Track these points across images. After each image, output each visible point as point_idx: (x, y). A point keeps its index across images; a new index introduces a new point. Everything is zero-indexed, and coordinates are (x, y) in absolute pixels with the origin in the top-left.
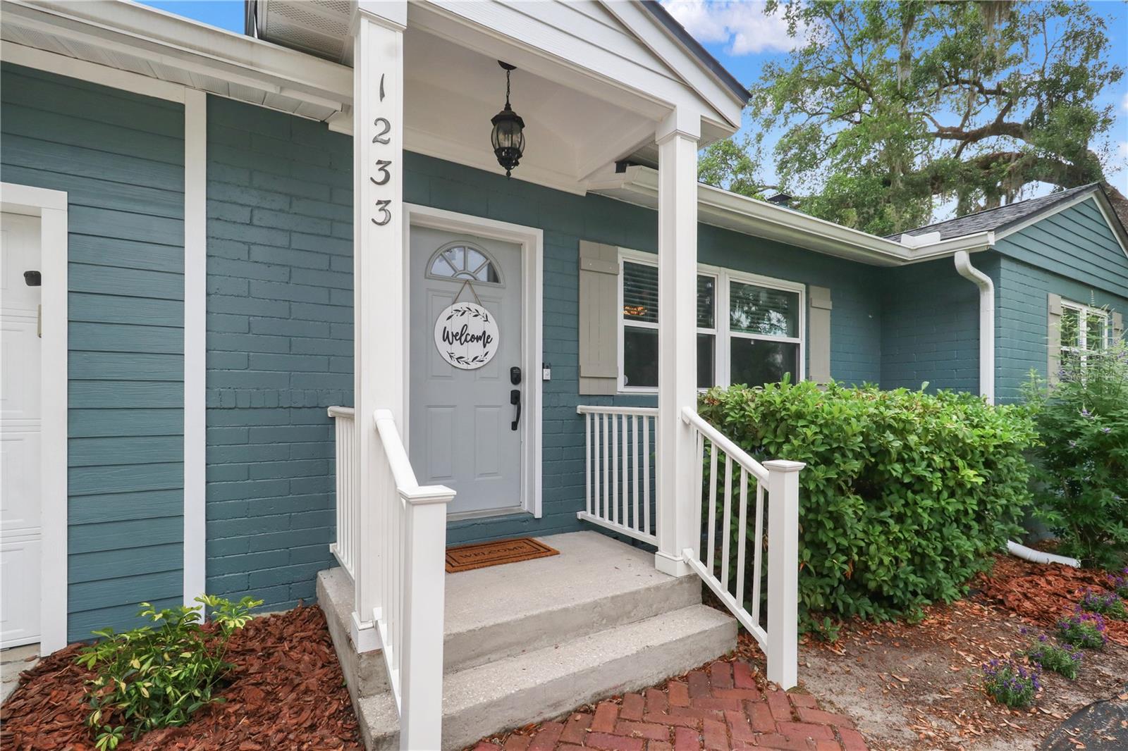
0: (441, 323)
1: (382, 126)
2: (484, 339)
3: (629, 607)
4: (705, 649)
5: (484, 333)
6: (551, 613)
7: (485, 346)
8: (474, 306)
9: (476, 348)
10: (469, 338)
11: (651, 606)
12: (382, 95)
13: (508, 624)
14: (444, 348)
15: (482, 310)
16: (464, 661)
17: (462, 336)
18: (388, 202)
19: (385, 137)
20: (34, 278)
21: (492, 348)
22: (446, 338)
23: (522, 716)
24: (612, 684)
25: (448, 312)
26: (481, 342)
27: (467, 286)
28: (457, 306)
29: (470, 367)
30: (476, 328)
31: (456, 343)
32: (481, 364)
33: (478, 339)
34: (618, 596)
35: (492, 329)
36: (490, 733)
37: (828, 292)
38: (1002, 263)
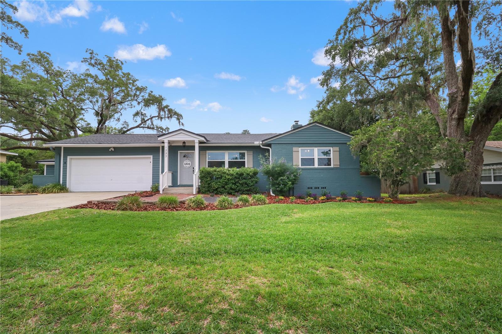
0: (184, 163)
2: (189, 164)
3: (188, 189)
11: (191, 189)
12: (166, 147)
13: (179, 189)
14: (184, 165)
15: (189, 161)
16: (171, 190)
18: (166, 155)
19: (166, 150)
20: (151, 162)
23: (173, 193)
24: (182, 193)
27: (187, 158)
28: (186, 161)
29: (188, 167)
35: (190, 163)
36: (170, 193)
37: (252, 151)
38: (272, 145)
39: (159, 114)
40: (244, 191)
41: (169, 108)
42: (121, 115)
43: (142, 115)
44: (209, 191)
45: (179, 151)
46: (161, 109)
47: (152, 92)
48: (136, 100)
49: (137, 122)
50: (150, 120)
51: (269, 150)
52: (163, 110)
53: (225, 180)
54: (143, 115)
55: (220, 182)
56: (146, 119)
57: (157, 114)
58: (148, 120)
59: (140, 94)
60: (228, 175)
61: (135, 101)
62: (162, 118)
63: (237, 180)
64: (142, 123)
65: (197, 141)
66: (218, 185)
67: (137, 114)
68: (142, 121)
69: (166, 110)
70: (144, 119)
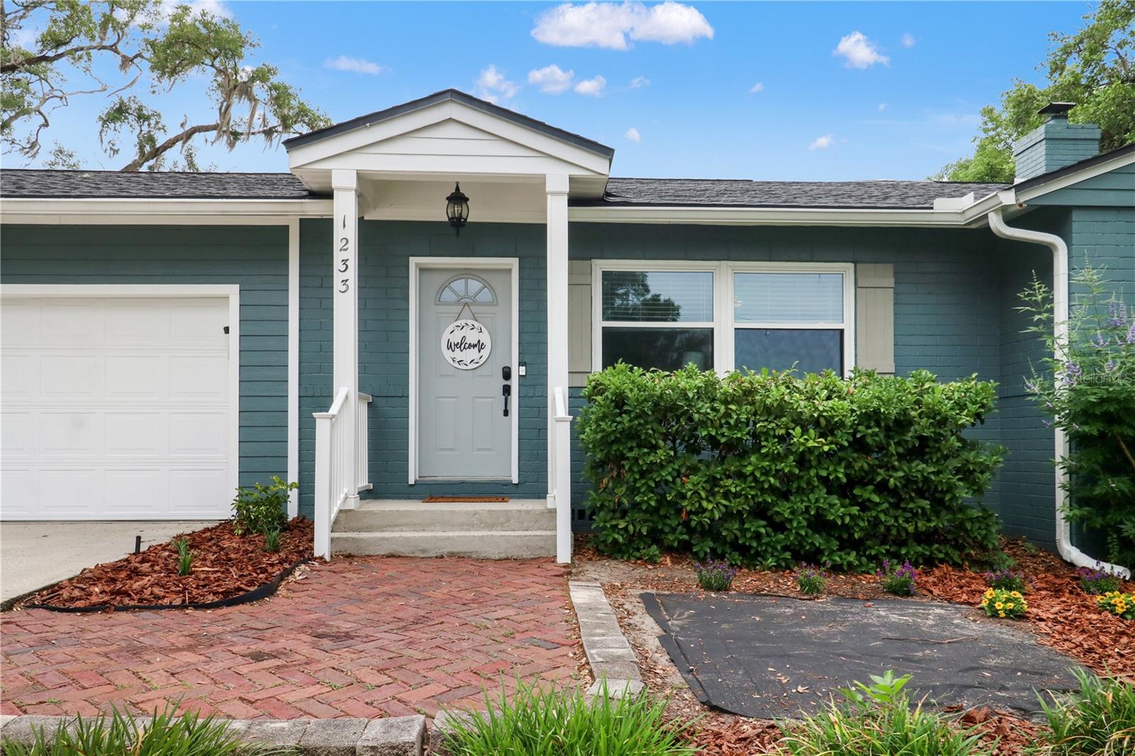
0: (446, 336)
1: (344, 241)
2: (479, 346)
3: (502, 520)
4: (541, 548)
5: (479, 341)
6: (442, 511)
7: (479, 351)
8: (470, 322)
9: (473, 354)
10: (467, 346)
11: (522, 523)
12: (344, 226)
13: (414, 511)
14: (448, 354)
15: (476, 324)
16: (386, 527)
17: (462, 345)
18: (347, 280)
19: (345, 247)
20: (227, 330)
21: (485, 353)
22: (449, 347)
23: (402, 550)
24: (462, 550)
25: (451, 328)
26: (476, 349)
27: (467, 307)
28: (458, 323)
29: (468, 368)
30: (472, 338)
31: (457, 351)
32: (477, 365)
33: (474, 346)
34: (494, 511)
35: (485, 338)
36: (383, 553)
37: (890, 268)
38: (1076, 216)
39: (224, 113)
40: (903, 543)
41: (274, 80)
42: (46, 124)
43: (142, 117)
44: (655, 537)
45: (413, 261)
46: (234, 89)
47: (186, 9)
48: (113, 48)
49: (116, 152)
50: (179, 144)
51: (1046, 253)
52: (245, 90)
53: (777, 458)
54: (147, 118)
55: (741, 476)
56: (161, 140)
57: (214, 119)
58: (170, 144)
59: (132, 17)
60: (802, 423)
61: (110, 53)
62: (236, 135)
63: (862, 464)
64: (144, 157)
65: (558, 182)
66: (726, 495)
67: (119, 113)
68: (141, 148)
69: (259, 90)
70: (151, 139)
